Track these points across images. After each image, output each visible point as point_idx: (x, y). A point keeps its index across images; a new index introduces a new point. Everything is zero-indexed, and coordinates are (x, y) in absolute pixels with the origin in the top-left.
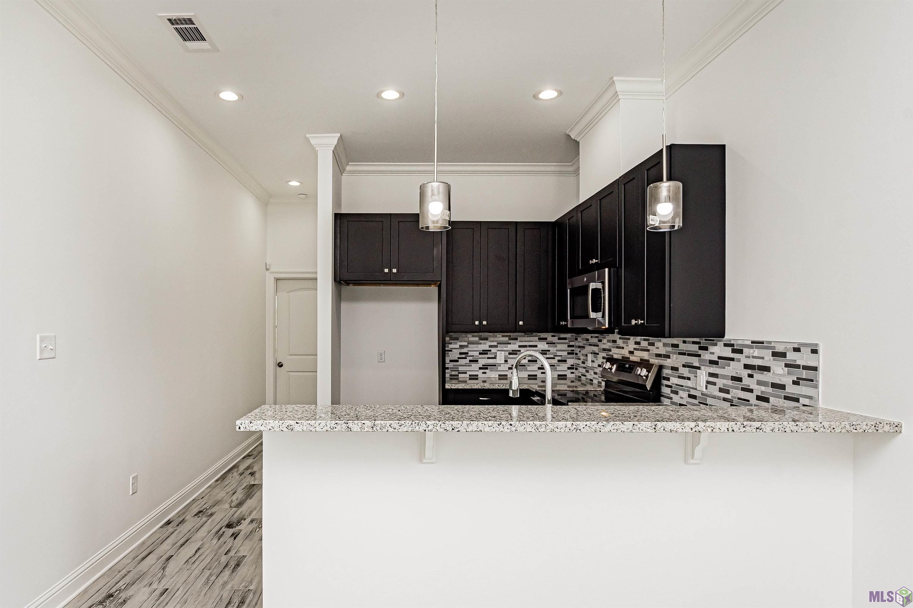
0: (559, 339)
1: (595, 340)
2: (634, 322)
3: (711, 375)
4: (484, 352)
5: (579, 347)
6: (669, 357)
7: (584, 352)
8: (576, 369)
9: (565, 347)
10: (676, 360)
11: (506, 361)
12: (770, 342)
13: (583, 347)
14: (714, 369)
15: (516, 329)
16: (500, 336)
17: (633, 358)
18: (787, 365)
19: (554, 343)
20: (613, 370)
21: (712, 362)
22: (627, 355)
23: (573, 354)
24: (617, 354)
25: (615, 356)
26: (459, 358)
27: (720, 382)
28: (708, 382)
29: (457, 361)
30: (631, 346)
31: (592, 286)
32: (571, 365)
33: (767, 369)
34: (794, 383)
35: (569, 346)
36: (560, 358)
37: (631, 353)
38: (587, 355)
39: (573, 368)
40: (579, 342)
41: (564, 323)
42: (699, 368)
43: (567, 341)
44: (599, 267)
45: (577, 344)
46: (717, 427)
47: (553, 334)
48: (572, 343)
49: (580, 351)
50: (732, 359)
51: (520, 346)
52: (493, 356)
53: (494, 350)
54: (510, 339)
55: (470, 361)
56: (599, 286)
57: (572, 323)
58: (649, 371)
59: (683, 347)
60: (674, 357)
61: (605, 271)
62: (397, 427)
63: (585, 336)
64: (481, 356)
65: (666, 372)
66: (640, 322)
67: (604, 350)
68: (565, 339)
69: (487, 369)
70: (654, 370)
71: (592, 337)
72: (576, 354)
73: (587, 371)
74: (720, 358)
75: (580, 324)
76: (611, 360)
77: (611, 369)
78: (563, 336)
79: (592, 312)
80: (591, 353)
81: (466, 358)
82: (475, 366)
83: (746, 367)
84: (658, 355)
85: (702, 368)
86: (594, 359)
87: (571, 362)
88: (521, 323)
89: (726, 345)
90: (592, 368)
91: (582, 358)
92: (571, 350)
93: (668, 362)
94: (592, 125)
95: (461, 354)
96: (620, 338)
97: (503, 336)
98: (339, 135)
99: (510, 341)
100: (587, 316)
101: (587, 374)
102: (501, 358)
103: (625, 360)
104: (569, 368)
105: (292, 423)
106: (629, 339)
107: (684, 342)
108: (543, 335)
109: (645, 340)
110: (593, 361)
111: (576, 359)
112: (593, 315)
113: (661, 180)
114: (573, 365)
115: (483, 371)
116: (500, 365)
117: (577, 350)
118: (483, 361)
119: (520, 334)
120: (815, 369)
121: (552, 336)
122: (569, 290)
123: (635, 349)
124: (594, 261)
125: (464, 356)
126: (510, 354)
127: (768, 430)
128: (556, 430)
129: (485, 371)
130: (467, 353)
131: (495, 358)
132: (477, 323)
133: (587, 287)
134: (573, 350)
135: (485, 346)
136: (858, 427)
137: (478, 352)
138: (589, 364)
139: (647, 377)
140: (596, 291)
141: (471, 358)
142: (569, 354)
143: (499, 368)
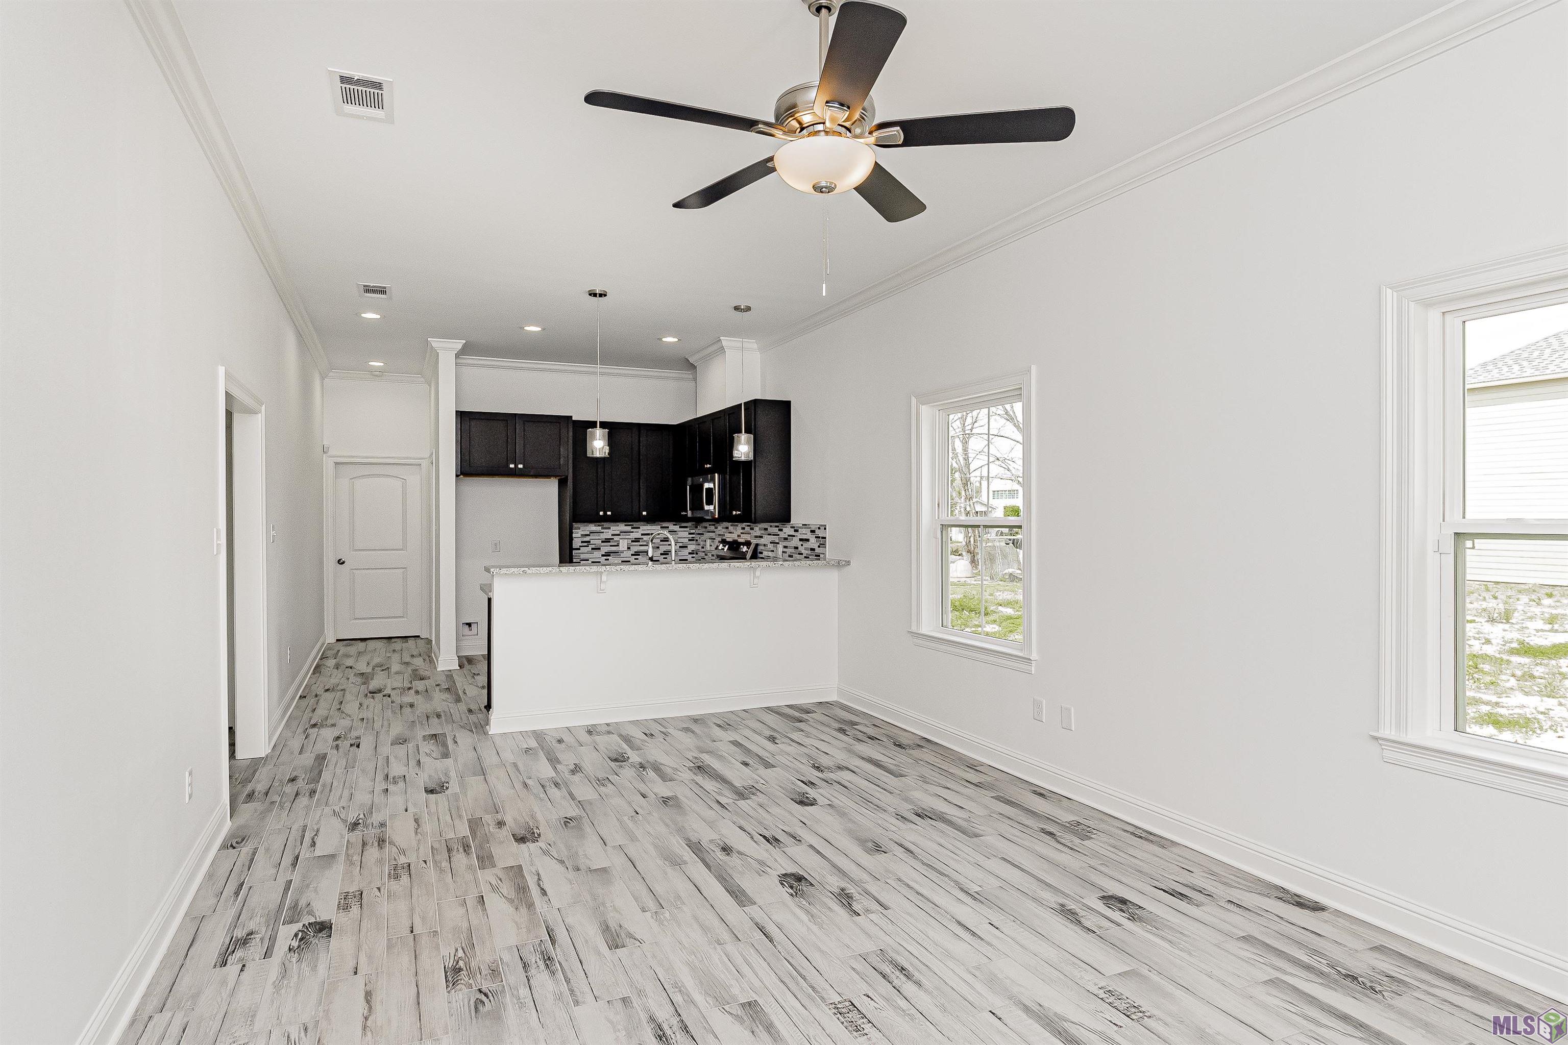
0: (680, 527)
1: (712, 528)
2: (734, 513)
3: (785, 547)
4: (607, 541)
5: (699, 534)
6: (761, 537)
7: (703, 538)
8: (697, 554)
9: (686, 534)
10: (766, 540)
11: (629, 548)
12: (809, 525)
13: (703, 534)
14: (786, 544)
15: (640, 519)
16: (624, 525)
17: (740, 540)
18: (816, 537)
19: (676, 531)
20: (725, 550)
21: (786, 539)
22: (736, 538)
23: (694, 540)
24: (730, 538)
25: (728, 540)
26: (580, 546)
27: (789, 551)
28: (783, 552)
29: (579, 549)
30: (739, 531)
31: (706, 485)
32: (692, 551)
33: (808, 540)
34: (819, 547)
35: (690, 534)
36: (681, 545)
37: (739, 536)
38: (705, 541)
39: (693, 554)
40: (699, 530)
41: (684, 513)
42: (778, 543)
43: (688, 529)
44: (712, 471)
45: (698, 532)
46: (761, 565)
47: (674, 523)
48: (692, 531)
49: (700, 538)
50: (794, 536)
51: (642, 535)
52: (616, 544)
53: (616, 538)
54: (632, 528)
55: (592, 549)
56: (711, 485)
57: (692, 513)
58: (748, 548)
59: (771, 530)
60: (765, 537)
61: (715, 475)
62: (589, 569)
63: (705, 524)
64: (603, 544)
65: (760, 548)
66: (738, 513)
67: (719, 535)
68: (686, 527)
69: (609, 556)
70: (752, 547)
71: (710, 525)
72: (697, 540)
73: (706, 555)
74: (789, 536)
75: (698, 514)
76: (724, 542)
77: (723, 549)
78: (684, 525)
79: (706, 505)
80: (710, 539)
81: (588, 546)
82: (597, 554)
83: (801, 540)
84: (756, 537)
85: (780, 543)
86: (712, 544)
87: (692, 547)
88: (644, 513)
89: (791, 527)
90: (710, 551)
91: (702, 543)
92: (692, 537)
93: (762, 541)
94: (708, 359)
95: (582, 542)
96: (731, 525)
97: (626, 525)
98: (465, 342)
99: (632, 530)
100: (703, 508)
101: (706, 557)
102: (623, 545)
103: (735, 542)
104: (690, 553)
105: (526, 569)
106: (737, 525)
107: (771, 526)
108: (665, 524)
109: (748, 526)
110: (711, 546)
111: (696, 545)
112: (706, 507)
113: (740, 432)
114: (694, 551)
115: (605, 558)
116: (622, 552)
117: (697, 537)
118: (605, 549)
119: (642, 523)
120: (825, 538)
121: (674, 525)
122: (688, 487)
123: (741, 533)
124: (708, 466)
125: (586, 544)
126: (632, 541)
127: (787, 566)
128: (678, 568)
129: (608, 558)
130: (589, 542)
131: (618, 546)
132: (601, 513)
133: (702, 486)
134: (694, 537)
135: (607, 534)
136: (830, 563)
137: (600, 541)
138: (708, 547)
139: (747, 552)
140: (710, 491)
141: (593, 546)
142: (689, 540)
143: (622, 555)
